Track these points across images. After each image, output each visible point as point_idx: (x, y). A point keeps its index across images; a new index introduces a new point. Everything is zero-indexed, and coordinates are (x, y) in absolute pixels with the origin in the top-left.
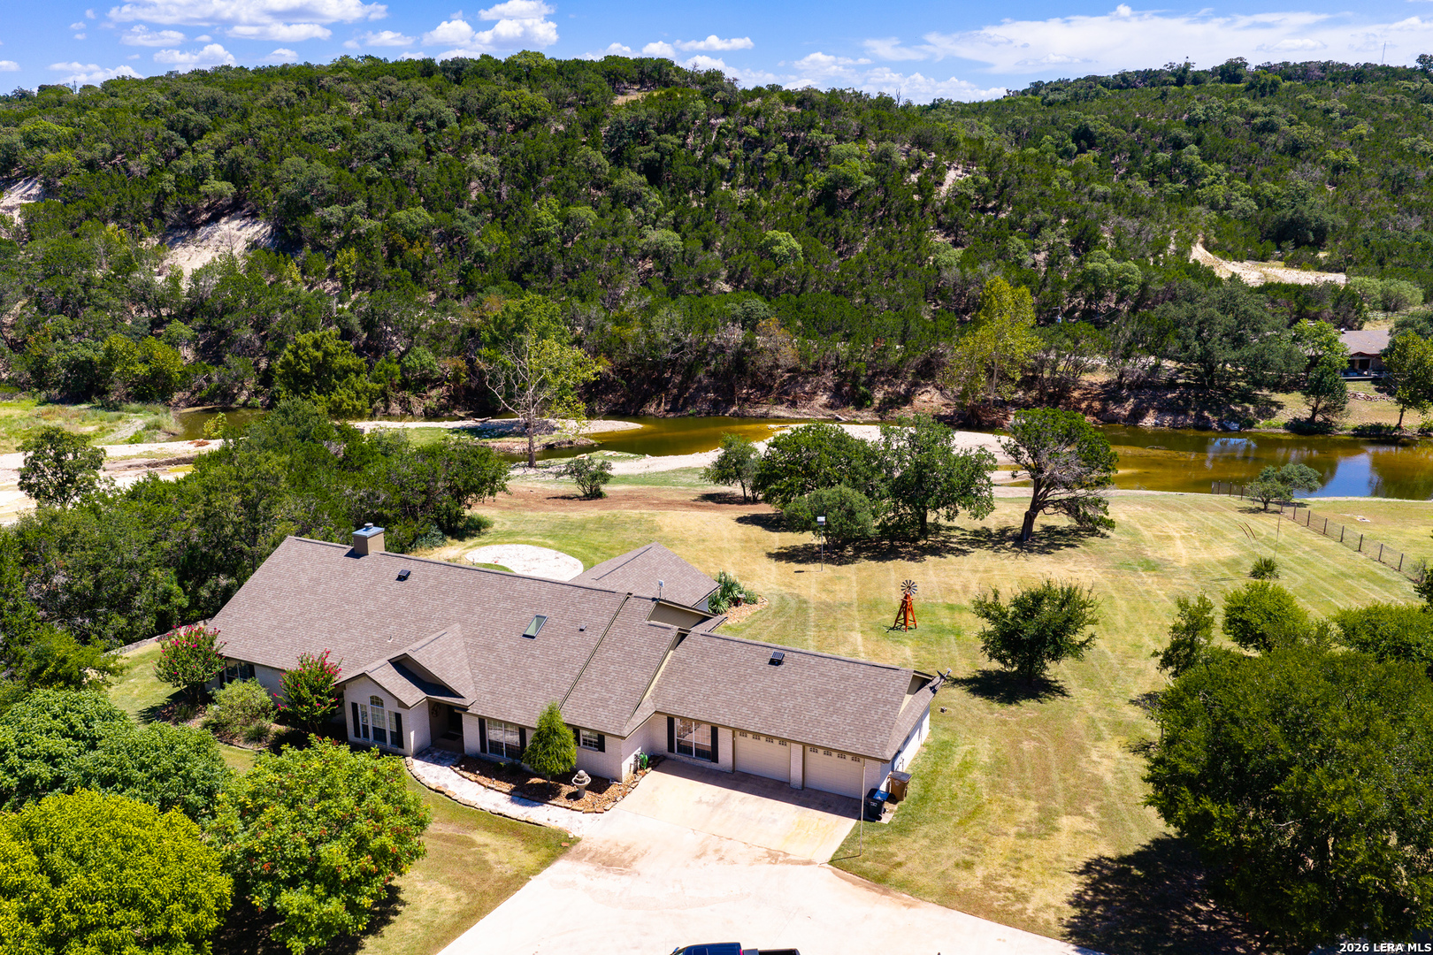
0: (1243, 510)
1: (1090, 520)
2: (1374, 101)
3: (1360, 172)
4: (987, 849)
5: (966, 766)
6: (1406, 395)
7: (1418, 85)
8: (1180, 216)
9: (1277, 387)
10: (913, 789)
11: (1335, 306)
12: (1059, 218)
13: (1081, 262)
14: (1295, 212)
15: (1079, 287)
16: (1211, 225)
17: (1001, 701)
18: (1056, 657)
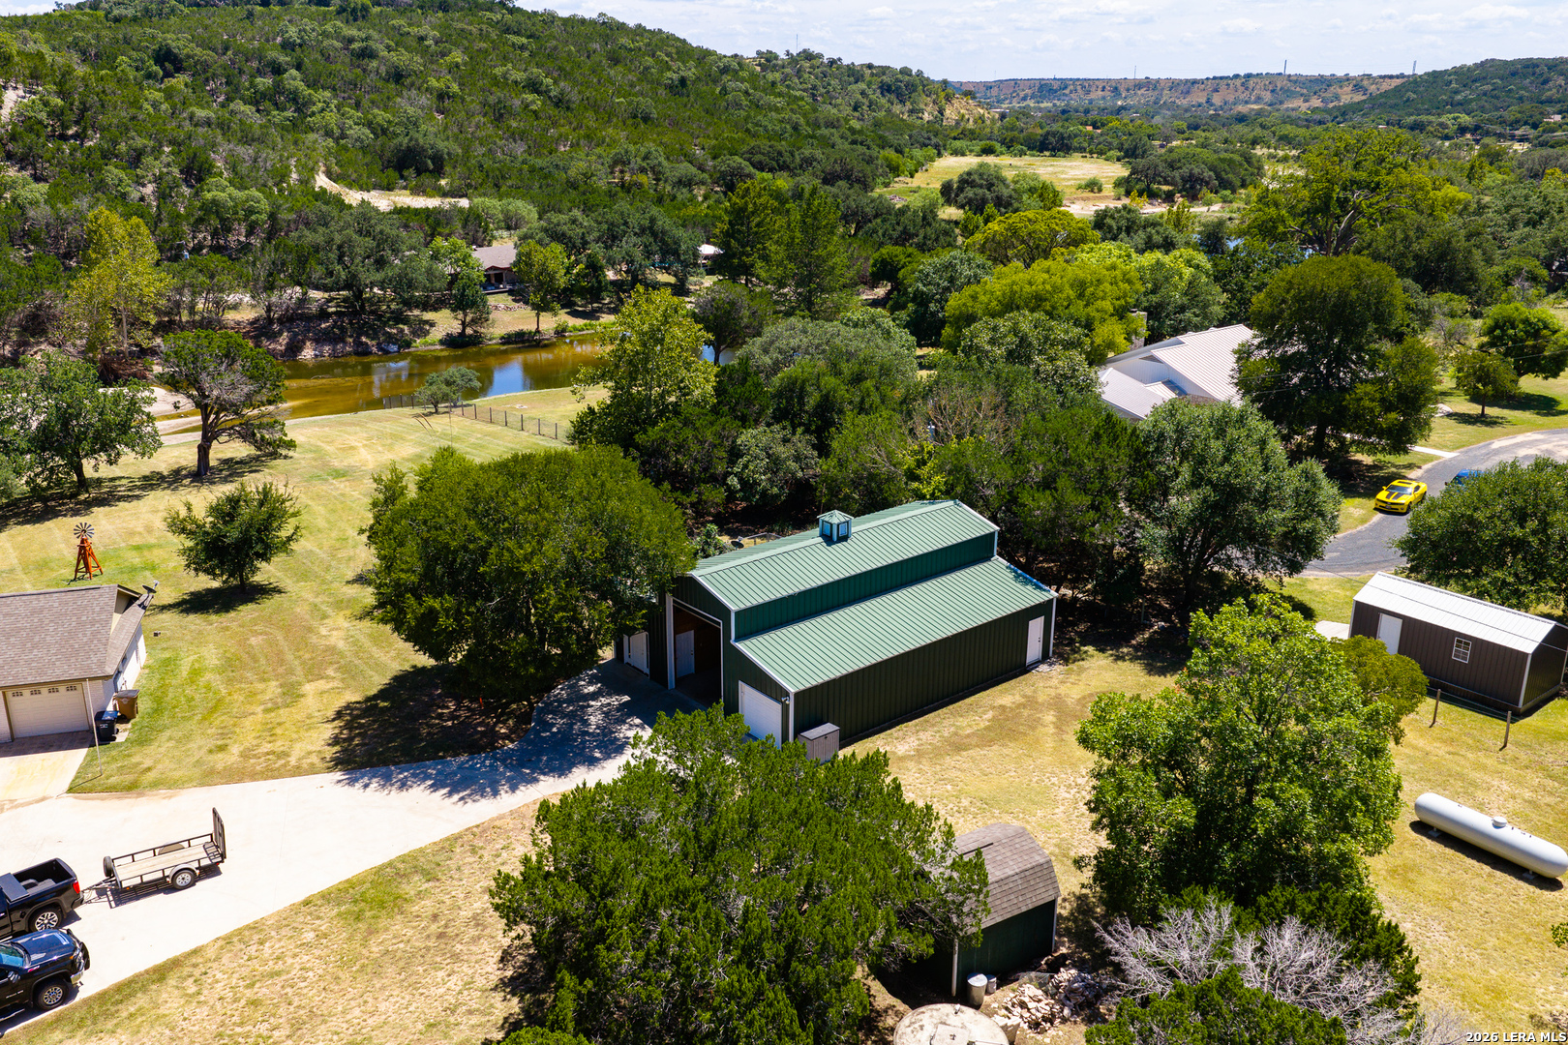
0: (417, 416)
1: (269, 444)
2: (462, 30)
3: (463, 100)
4: (238, 730)
5: (195, 673)
6: (537, 300)
7: (499, 16)
8: (296, 143)
9: (426, 306)
10: (143, 705)
11: (464, 227)
12: (161, 146)
13: (197, 194)
14: (411, 140)
15: (200, 220)
16: (330, 153)
17: (217, 612)
18: (265, 556)
